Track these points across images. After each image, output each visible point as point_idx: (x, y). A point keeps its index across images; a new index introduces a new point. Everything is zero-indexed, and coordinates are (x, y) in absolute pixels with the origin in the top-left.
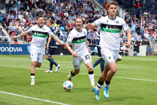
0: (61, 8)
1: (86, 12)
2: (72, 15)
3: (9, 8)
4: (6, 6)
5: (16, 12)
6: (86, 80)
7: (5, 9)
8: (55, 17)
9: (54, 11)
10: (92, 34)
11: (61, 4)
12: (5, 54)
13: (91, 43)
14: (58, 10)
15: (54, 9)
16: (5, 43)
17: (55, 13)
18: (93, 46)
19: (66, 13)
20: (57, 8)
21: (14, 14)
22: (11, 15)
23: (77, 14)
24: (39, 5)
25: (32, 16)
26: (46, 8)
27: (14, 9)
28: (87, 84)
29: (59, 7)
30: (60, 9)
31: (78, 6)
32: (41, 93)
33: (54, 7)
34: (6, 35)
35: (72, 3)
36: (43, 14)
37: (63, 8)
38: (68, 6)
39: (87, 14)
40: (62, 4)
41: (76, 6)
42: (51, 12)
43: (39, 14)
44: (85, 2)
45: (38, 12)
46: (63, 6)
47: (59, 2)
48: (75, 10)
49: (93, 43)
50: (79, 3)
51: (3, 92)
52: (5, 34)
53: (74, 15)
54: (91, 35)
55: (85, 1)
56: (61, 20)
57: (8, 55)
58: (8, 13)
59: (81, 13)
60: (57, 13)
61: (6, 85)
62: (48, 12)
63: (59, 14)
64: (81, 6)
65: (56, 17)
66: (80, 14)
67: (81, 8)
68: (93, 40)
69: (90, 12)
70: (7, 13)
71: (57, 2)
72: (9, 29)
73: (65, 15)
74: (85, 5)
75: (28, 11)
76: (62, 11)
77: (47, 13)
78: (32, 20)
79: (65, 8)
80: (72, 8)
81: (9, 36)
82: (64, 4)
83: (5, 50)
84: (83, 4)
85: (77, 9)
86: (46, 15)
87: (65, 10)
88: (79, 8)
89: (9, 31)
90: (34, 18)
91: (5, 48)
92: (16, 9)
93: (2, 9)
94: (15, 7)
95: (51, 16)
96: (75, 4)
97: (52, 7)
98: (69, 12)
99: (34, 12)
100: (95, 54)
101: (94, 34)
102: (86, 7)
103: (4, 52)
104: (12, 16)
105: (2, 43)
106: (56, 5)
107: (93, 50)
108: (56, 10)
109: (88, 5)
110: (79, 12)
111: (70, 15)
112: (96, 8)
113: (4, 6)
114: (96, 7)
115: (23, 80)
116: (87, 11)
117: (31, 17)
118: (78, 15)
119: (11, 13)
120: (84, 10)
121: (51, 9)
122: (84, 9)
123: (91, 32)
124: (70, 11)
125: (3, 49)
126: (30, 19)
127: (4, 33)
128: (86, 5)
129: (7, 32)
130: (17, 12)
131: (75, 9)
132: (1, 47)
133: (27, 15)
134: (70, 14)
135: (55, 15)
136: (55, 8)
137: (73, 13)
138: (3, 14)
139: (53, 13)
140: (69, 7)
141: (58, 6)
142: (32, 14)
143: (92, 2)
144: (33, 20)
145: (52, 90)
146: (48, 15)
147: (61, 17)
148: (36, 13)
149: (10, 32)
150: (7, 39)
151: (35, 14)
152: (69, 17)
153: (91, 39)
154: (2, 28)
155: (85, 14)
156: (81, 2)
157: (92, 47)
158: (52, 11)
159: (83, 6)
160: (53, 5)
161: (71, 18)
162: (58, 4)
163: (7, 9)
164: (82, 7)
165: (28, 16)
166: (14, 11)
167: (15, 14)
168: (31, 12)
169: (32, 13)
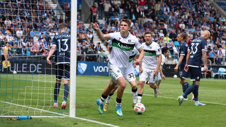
0: (176, 18)
1: (208, 23)
2: (190, 27)
3: (110, 18)
4: (105, 15)
5: (117, 23)
6: (207, 110)
7: (104, 19)
8: (167, 30)
9: (166, 21)
10: (216, 51)
11: (175, 12)
12: (103, 75)
13: (214, 63)
14: (171, 20)
15: (166, 18)
16: (104, 61)
17: (167, 24)
18: (216, 66)
19: (182, 24)
20: (170, 17)
21: (115, 25)
22: (111, 26)
23: (196, 25)
24: (147, 14)
25: (138, 28)
26: (156, 18)
27: (115, 19)
28: (208, 115)
29: (173, 17)
30: (174, 19)
31: (198, 15)
32: (149, 125)
33: (167, 16)
34: (105, 51)
35: (190, 11)
36: (153, 25)
37: (178, 18)
38: (185, 15)
39: (209, 25)
40: (177, 12)
41: (196, 16)
42: (162, 23)
43: (147, 25)
44: (207, 11)
45: (146, 23)
46: (178, 16)
47: (173, 10)
48: (194, 21)
49: (216, 63)
50: (199, 12)
51: (100, 123)
52: (104, 49)
53: (192, 26)
54: (214, 52)
55: (207, 9)
56: (175, 33)
57: (108, 77)
58: (108, 24)
59: (202, 25)
60: (170, 24)
61: (105, 114)
62: (160, 23)
63: (173, 25)
64: (201, 16)
65: (169, 29)
66: (200, 25)
67: (201, 17)
68: (217, 59)
69: (214, 23)
70: (106, 23)
71: (171, 10)
72: (108, 44)
73: (180, 27)
74: (207, 15)
75: (134, 21)
76: (177, 22)
77: (158, 24)
78: (138, 33)
79: (180, 18)
80: (190, 18)
81: (108, 52)
82: (180, 13)
83: (103, 70)
84: (204, 12)
85: (197, 19)
86: (156, 27)
87: (181, 20)
88: (199, 18)
89: (108, 46)
90: (141, 31)
91: (103, 67)
92: (118, 19)
93: (101, 18)
94: (116, 16)
95: (163, 28)
96: (194, 12)
97: (164, 17)
98: (185, 23)
99: (141, 23)
100: (219, 77)
101: (219, 51)
102: (208, 17)
103: (103, 72)
104: (113, 28)
105: (100, 62)
106: (170, 14)
107: (217, 72)
108: (170, 20)
109: (211, 14)
110: (199, 22)
111: (187, 27)
112: (221, 18)
113: (103, 15)
114: (222, 16)
115: (126, 108)
116: (210, 22)
117: (136, 29)
118: (197, 27)
119: (112, 24)
120: (206, 21)
121: (163, 19)
122: (206, 19)
123: (214, 48)
124: (188, 22)
125: (101, 69)
126: (136, 31)
127: (102, 49)
128: (209, 13)
129: (107, 48)
130: (119, 22)
131: (194, 19)
132: (99, 66)
133: (132, 26)
134: (188, 25)
135: (168, 27)
136: (169, 18)
137: (191, 24)
138: (102, 24)
139: (165, 24)
140: (185, 17)
141: (172, 15)
142: (138, 26)
143: (216, 10)
144: (140, 33)
145: (162, 122)
146: (158, 27)
147: (175, 29)
148: (144, 24)
149: (110, 48)
150: (106, 56)
151: (142, 25)
152: (186, 29)
153: (214, 57)
154: (100, 42)
155: (206, 25)
156: (202, 10)
157: (215, 69)
158: (164, 21)
159: (205, 16)
160: (165, 14)
161: (188, 31)
162: (173, 13)
163: (107, 19)
164: (203, 17)
165: (134, 27)
166: (116, 21)
167: (117, 25)
168: (137, 22)
169: (138, 24)
